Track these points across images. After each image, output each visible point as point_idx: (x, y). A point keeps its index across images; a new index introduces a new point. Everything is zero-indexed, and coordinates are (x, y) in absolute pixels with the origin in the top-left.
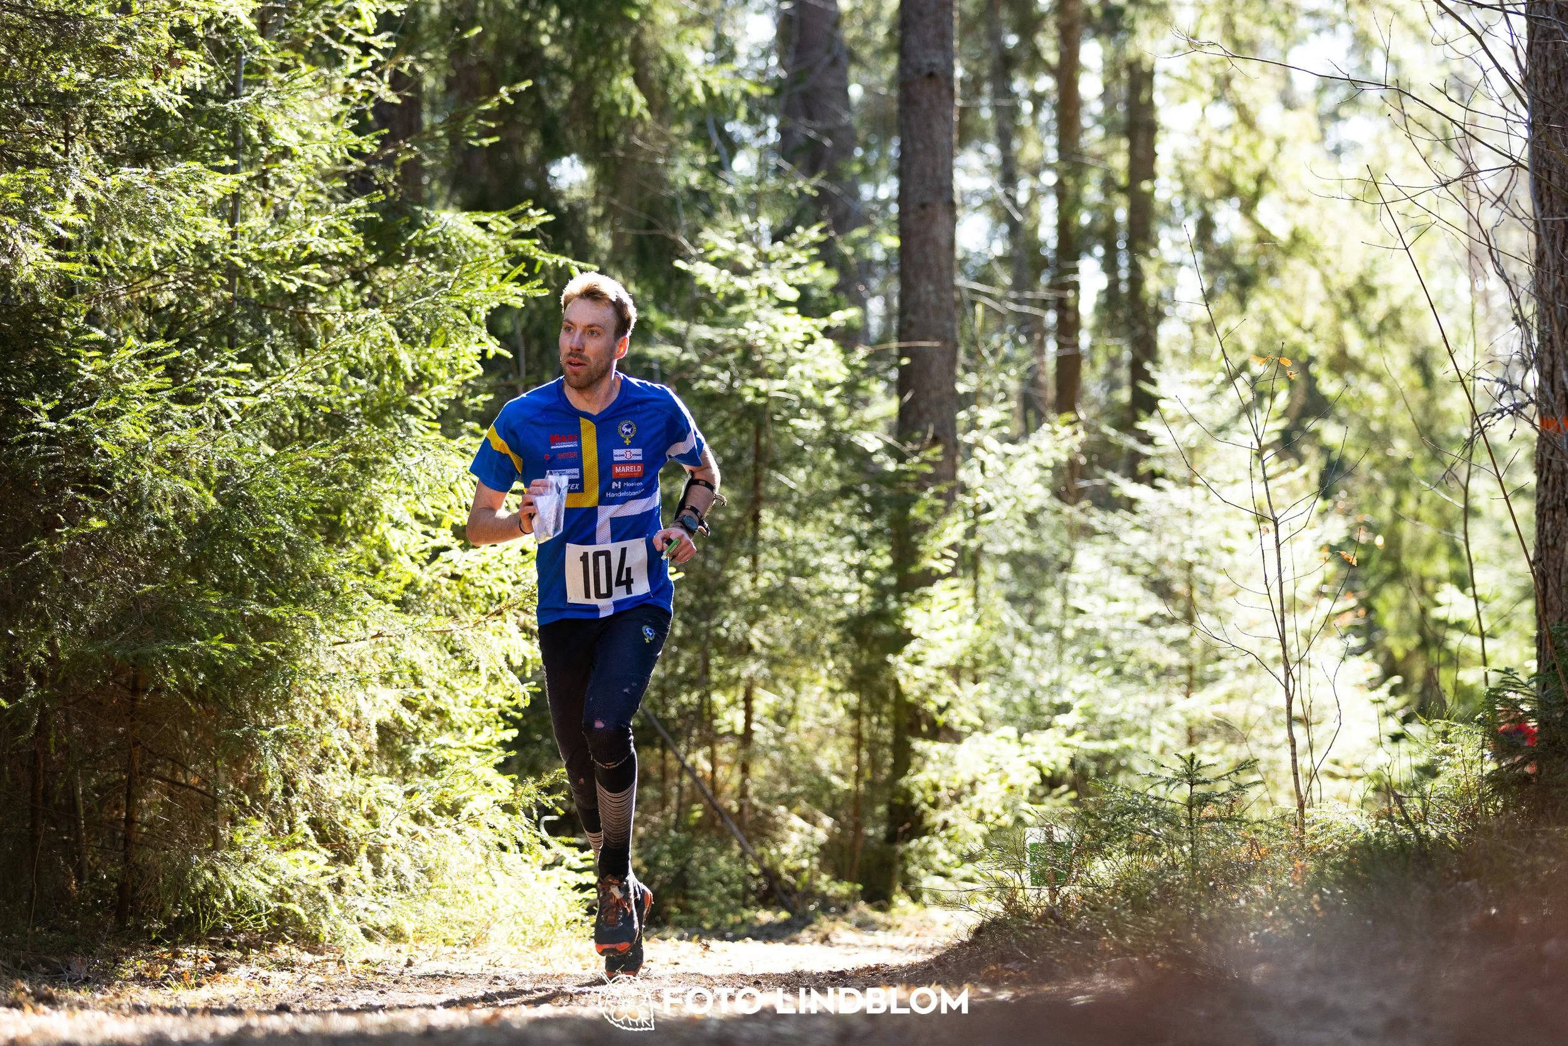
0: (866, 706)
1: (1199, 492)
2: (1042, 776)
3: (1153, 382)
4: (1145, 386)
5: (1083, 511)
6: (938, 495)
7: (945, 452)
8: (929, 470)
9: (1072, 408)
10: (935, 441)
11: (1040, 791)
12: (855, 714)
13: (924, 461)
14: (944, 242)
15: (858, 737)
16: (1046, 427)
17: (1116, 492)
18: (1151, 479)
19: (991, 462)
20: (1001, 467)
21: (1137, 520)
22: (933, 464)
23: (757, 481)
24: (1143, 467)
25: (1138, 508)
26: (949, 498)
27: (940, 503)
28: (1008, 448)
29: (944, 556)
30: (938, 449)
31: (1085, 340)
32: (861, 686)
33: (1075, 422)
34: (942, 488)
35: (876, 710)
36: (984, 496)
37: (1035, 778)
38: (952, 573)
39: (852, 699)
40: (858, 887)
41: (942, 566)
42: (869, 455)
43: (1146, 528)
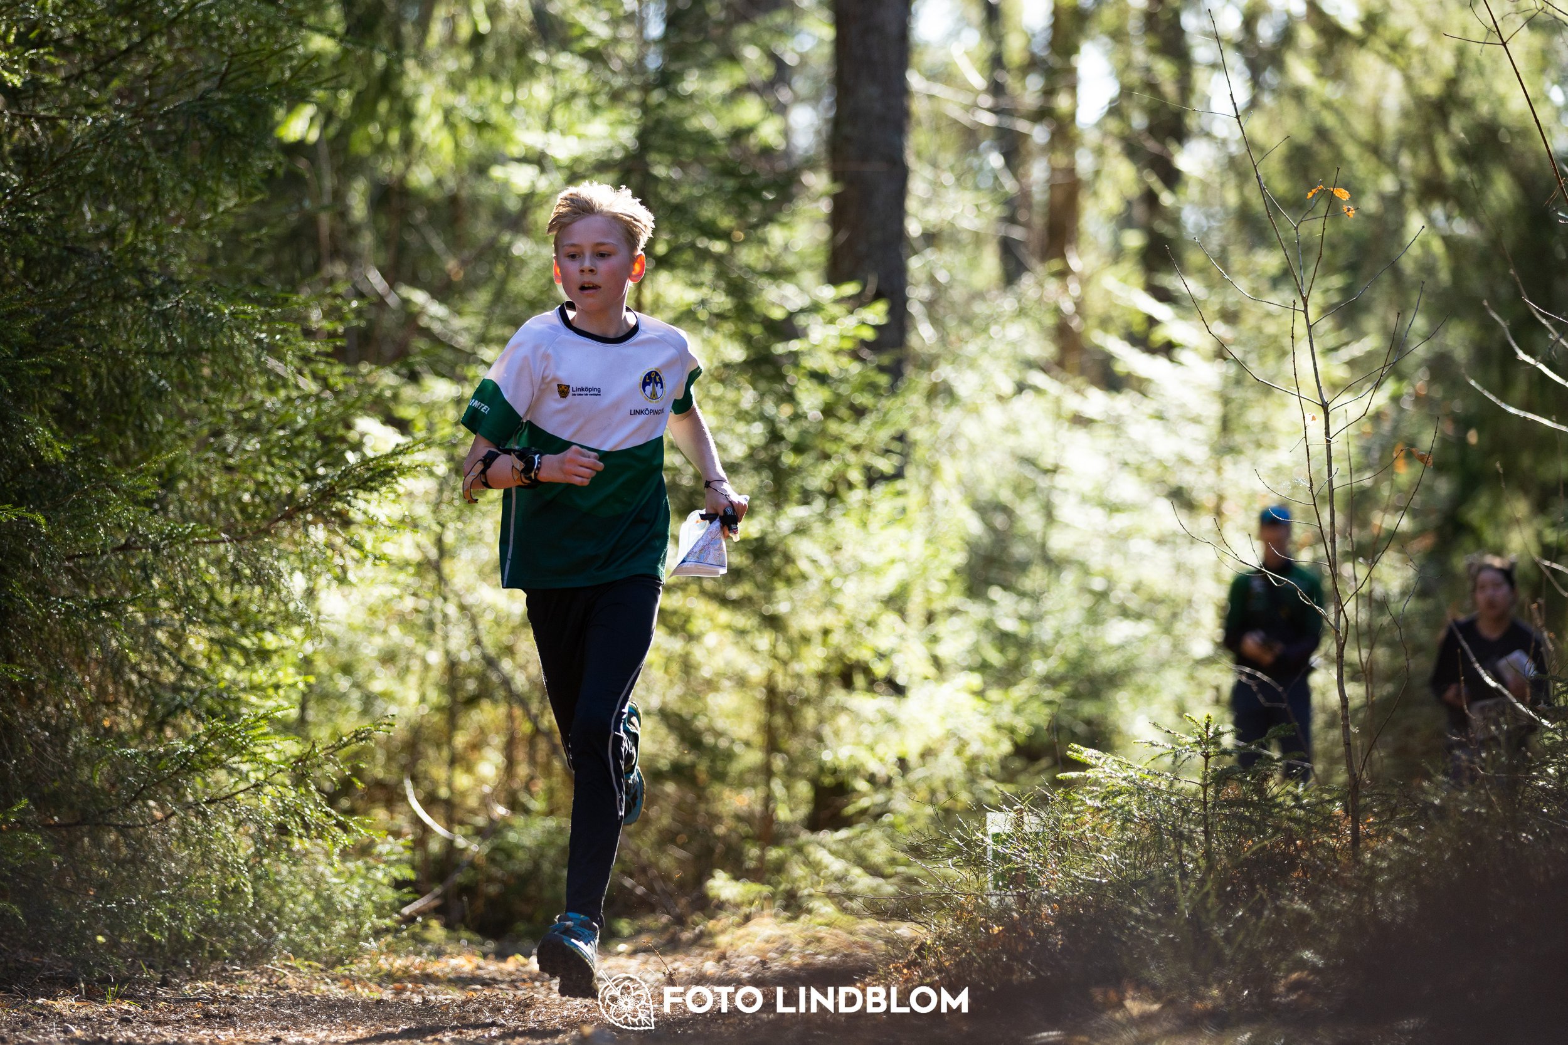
0: (783, 650)
1: (1231, 369)
2: (1015, 744)
4: (1165, 228)
5: (1078, 391)
6: (881, 369)
7: (891, 312)
8: (868, 334)
9: (1063, 256)
10: (878, 296)
11: (1013, 764)
13: (863, 323)
14: (892, 29)
15: (771, 690)
16: (1027, 282)
17: (1120, 368)
18: (1168, 349)
20: (965, 331)
21: (1149, 406)
22: (876, 328)
24: (1159, 335)
25: (1150, 391)
26: (896, 372)
27: (883, 380)
29: (887, 452)
30: (882, 307)
31: (1085, 161)
32: (773, 622)
33: (1064, 274)
34: (886, 359)
35: (795, 656)
36: (944, 372)
37: (1006, 747)
38: (899, 475)
39: (764, 641)
40: (766, 890)
41: (885, 465)
42: (791, 315)
43: (1160, 417)
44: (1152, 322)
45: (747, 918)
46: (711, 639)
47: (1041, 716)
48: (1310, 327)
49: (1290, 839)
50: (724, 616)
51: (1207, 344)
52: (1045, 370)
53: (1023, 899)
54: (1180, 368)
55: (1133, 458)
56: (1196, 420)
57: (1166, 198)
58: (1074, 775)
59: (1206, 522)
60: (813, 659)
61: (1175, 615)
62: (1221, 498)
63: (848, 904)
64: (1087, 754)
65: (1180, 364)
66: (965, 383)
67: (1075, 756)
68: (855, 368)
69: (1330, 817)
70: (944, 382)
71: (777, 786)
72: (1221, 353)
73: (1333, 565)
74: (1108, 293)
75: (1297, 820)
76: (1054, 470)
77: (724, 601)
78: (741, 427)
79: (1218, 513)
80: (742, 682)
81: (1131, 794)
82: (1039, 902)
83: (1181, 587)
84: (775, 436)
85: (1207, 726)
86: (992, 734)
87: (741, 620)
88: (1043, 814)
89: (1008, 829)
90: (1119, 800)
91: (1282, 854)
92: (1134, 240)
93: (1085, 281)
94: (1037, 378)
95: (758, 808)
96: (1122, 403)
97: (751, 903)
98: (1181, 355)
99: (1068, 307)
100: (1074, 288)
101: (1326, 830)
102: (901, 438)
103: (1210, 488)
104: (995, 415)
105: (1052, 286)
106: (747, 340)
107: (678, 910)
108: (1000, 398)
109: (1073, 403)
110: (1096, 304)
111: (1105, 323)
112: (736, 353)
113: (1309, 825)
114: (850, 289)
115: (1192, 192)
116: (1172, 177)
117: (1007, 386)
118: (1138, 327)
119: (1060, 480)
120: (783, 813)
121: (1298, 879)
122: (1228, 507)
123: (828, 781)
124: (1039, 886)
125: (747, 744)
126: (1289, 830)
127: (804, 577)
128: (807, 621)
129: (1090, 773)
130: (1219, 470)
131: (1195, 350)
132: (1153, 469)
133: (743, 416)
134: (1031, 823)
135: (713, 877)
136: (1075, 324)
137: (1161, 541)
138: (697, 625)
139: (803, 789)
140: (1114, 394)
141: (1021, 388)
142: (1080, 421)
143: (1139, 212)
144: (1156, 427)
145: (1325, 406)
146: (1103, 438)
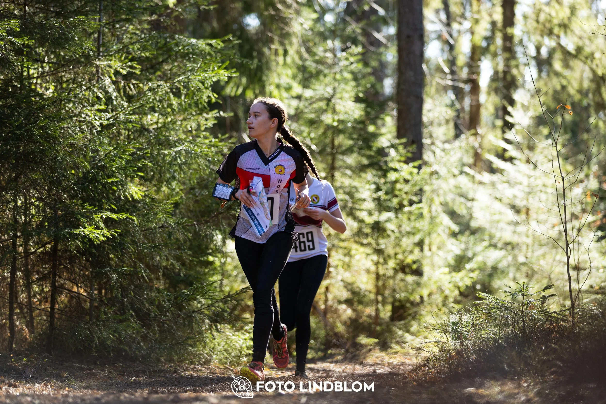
0: (381, 260)
1: (532, 166)
2: (460, 292)
3: (511, 116)
4: (508, 118)
6: (414, 167)
7: (417, 148)
8: (410, 155)
9: (475, 128)
10: (413, 142)
11: (459, 298)
12: (377, 264)
13: (409, 152)
14: (418, 53)
15: (377, 274)
16: (463, 136)
17: (494, 166)
18: (511, 159)
19: (438, 151)
20: (443, 154)
21: (504, 178)
22: (412, 153)
23: (334, 160)
24: (507, 155)
25: (505, 173)
26: (419, 168)
27: (415, 171)
28: (447, 146)
29: (416, 194)
30: (414, 146)
31: (483, 98)
32: (379, 252)
33: (476, 134)
34: (416, 164)
35: (386, 262)
36: (435, 167)
37: (457, 292)
38: (420, 202)
39: (375, 258)
40: (376, 340)
41: (415, 199)
42: (383, 149)
43: (508, 182)
44: (505, 150)
45: (370, 350)
46: (357, 257)
47: (468, 282)
48: (558, 152)
49: (551, 324)
50: (362, 249)
51: (524, 158)
52: (470, 166)
53: (462, 344)
54: (514, 166)
55: (498, 196)
56: (520, 184)
57: (510, 109)
58: (479, 302)
59: (523, 216)
60: (392, 264)
61: (513, 248)
62: (528, 210)
63: (404, 345)
64: (483, 295)
65: (515, 164)
66: (443, 171)
67: (479, 296)
68: (405, 166)
69: (565, 316)
70: (435, 171)
71: (380, 306)
72: (528, 161)
73: (566, 232)
74: (490, 141)
75: (554, 317)
76: (473, 200)
77: (362, 244)
78: (367, 186)
79: (527, 213)
80: (368, 271)
81: (498, 308)
82: (467, 345)
83: (515, 239)
84: (378, 189)
85: (524, 286)
86: (453, 288)
87: (368, 250)
88: (469, 315)
89: (457, 320)
90: (494, 310)
91: (549, 328)
92: (499, 123)
93: (482, 137)
94: (467, 169)
95: (373, 314)
96: (496, 177)
97: (371, 345)
98: (515, 162)
99: (477, 145)
100: (479, 139)
101: (563, 321)
102: (421, 190)
103: (525, 206)
104: (452, 182)
105: (472, 139)
106: (369, 157)
107: (347, 347)
108: (454, 176)
109: (478, 177)
110: (486, 144)
111: (489, 151)
112: (365, 161)
113: (558, 318)
114: (404, 140)
115: (518, 106)
116: (512, 102)
117: (456, 172)
118: (500, 152)
119: (475, 203)
120: (382, 315)
121: (554, 337)
122: (530, 212)
123: (397, 304)
124: (467, 339)
125: (370, 292)
126: (551, 321)
127: (389, 236)
128: (390, 251)
129: (484, 301)
130: (527, 200)
131: (520, 160)
132: (506, 201)
133: (368, 182)
134: (466, 318)
135: (359, 336)
136: (479, 151)
137: (509, 224)
138: (353, 252)
139: (389, 308)
140: (492, 174)
141: (462, 172)
142: (480, 183)
143: (500, 113)
144: (506, 185)
145: (563, 178)
146: (489, 190)
